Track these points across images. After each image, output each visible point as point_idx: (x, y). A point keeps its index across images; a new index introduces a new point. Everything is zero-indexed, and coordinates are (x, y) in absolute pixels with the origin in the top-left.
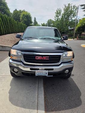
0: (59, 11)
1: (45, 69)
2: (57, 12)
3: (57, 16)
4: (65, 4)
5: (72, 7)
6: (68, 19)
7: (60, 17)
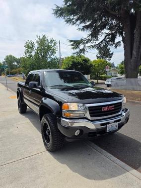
0: (31, 44)
1: (115, 121)
2: (28, 45)
3: (28, 52)
4: (38, 36)
5: (49, 41)
6: (46, 57)
7: (33, 54)
